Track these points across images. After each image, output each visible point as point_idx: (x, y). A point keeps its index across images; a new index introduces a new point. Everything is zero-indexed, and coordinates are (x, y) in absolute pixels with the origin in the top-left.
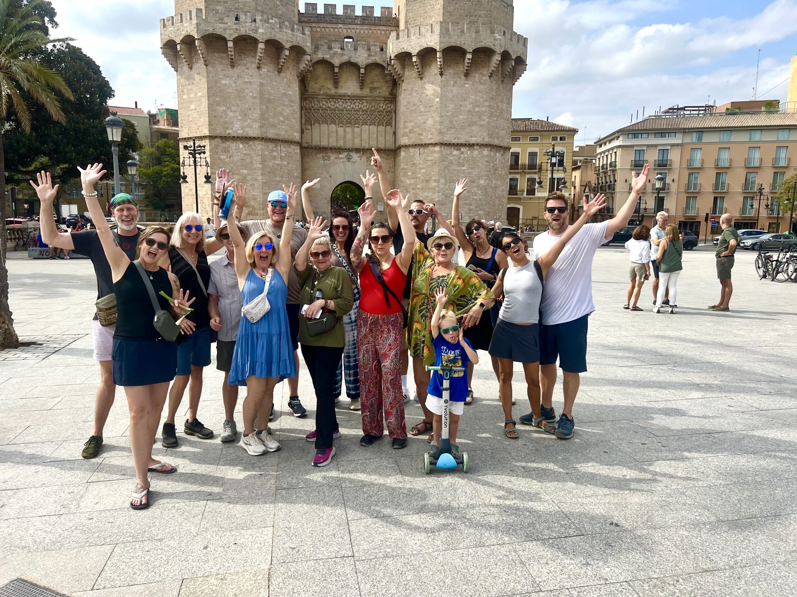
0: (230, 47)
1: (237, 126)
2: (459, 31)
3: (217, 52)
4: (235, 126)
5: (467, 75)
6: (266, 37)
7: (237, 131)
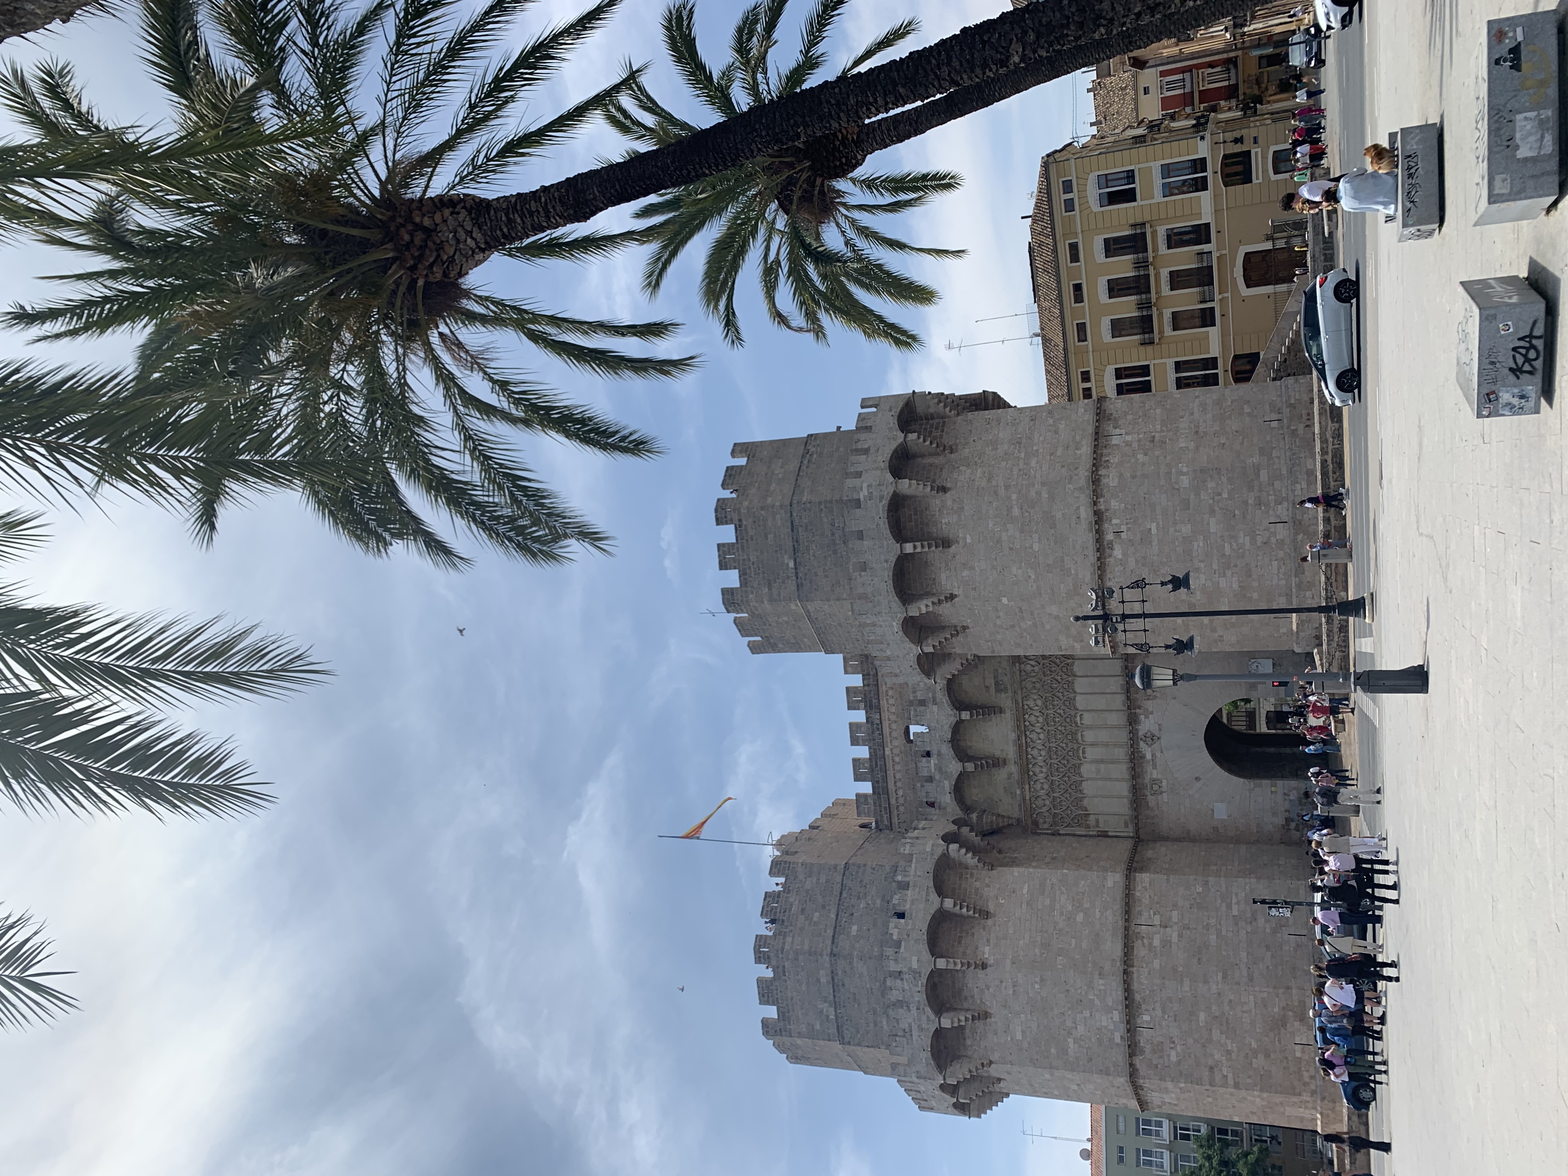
0: (952, 1023)
1: (1104, 1021)
2: (863, 573)
3: (965, 1039)
4: (1104, 1024)
5: (946, 543)
6: (926, 955)
7: (1114, 1023)
